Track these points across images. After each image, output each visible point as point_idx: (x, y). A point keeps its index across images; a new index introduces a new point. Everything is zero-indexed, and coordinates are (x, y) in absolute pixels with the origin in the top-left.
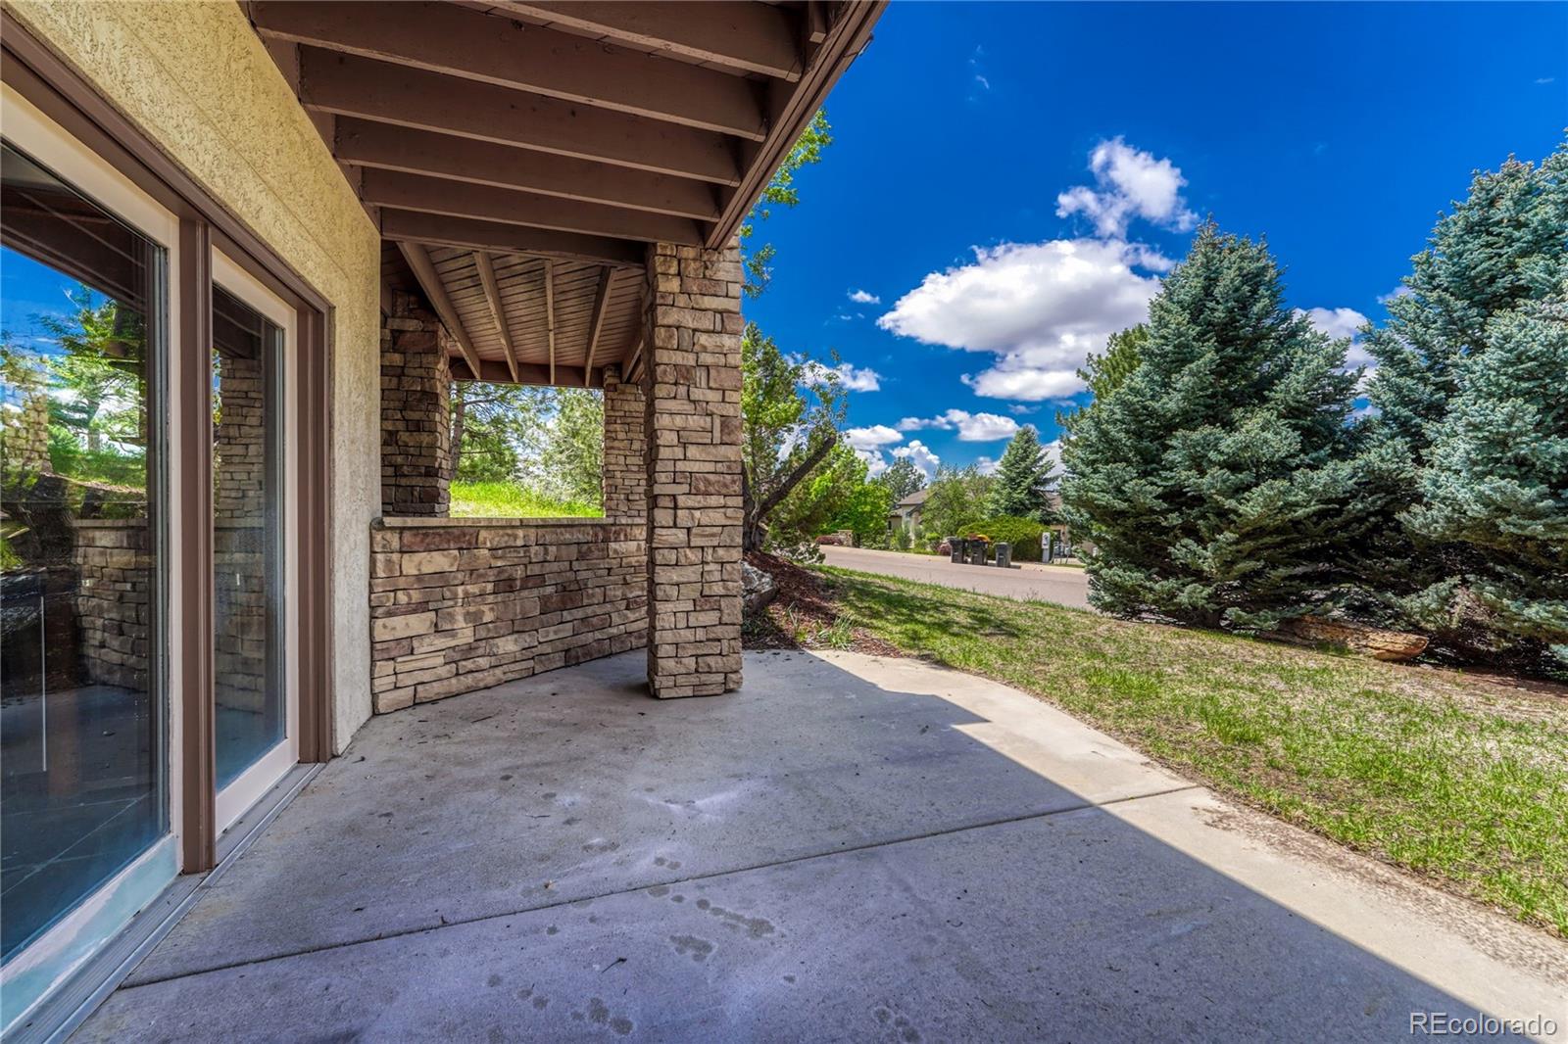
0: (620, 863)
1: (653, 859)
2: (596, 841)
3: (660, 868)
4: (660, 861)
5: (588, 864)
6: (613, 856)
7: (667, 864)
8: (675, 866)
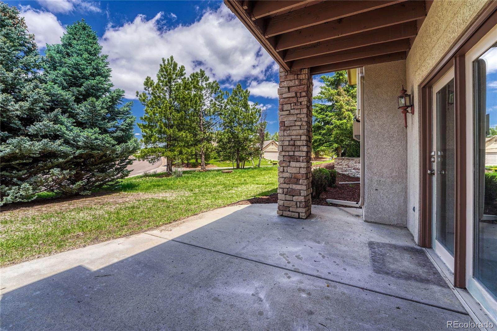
0: (302, 282)
1: (290, 279)
2: (304, 295)
3: (290, 275)
4: (289, 277)
5: (312, 287)
6: (302, 286)
7: (287, 276)
8: (286, 274)
